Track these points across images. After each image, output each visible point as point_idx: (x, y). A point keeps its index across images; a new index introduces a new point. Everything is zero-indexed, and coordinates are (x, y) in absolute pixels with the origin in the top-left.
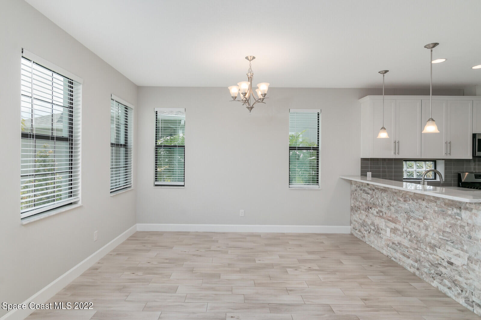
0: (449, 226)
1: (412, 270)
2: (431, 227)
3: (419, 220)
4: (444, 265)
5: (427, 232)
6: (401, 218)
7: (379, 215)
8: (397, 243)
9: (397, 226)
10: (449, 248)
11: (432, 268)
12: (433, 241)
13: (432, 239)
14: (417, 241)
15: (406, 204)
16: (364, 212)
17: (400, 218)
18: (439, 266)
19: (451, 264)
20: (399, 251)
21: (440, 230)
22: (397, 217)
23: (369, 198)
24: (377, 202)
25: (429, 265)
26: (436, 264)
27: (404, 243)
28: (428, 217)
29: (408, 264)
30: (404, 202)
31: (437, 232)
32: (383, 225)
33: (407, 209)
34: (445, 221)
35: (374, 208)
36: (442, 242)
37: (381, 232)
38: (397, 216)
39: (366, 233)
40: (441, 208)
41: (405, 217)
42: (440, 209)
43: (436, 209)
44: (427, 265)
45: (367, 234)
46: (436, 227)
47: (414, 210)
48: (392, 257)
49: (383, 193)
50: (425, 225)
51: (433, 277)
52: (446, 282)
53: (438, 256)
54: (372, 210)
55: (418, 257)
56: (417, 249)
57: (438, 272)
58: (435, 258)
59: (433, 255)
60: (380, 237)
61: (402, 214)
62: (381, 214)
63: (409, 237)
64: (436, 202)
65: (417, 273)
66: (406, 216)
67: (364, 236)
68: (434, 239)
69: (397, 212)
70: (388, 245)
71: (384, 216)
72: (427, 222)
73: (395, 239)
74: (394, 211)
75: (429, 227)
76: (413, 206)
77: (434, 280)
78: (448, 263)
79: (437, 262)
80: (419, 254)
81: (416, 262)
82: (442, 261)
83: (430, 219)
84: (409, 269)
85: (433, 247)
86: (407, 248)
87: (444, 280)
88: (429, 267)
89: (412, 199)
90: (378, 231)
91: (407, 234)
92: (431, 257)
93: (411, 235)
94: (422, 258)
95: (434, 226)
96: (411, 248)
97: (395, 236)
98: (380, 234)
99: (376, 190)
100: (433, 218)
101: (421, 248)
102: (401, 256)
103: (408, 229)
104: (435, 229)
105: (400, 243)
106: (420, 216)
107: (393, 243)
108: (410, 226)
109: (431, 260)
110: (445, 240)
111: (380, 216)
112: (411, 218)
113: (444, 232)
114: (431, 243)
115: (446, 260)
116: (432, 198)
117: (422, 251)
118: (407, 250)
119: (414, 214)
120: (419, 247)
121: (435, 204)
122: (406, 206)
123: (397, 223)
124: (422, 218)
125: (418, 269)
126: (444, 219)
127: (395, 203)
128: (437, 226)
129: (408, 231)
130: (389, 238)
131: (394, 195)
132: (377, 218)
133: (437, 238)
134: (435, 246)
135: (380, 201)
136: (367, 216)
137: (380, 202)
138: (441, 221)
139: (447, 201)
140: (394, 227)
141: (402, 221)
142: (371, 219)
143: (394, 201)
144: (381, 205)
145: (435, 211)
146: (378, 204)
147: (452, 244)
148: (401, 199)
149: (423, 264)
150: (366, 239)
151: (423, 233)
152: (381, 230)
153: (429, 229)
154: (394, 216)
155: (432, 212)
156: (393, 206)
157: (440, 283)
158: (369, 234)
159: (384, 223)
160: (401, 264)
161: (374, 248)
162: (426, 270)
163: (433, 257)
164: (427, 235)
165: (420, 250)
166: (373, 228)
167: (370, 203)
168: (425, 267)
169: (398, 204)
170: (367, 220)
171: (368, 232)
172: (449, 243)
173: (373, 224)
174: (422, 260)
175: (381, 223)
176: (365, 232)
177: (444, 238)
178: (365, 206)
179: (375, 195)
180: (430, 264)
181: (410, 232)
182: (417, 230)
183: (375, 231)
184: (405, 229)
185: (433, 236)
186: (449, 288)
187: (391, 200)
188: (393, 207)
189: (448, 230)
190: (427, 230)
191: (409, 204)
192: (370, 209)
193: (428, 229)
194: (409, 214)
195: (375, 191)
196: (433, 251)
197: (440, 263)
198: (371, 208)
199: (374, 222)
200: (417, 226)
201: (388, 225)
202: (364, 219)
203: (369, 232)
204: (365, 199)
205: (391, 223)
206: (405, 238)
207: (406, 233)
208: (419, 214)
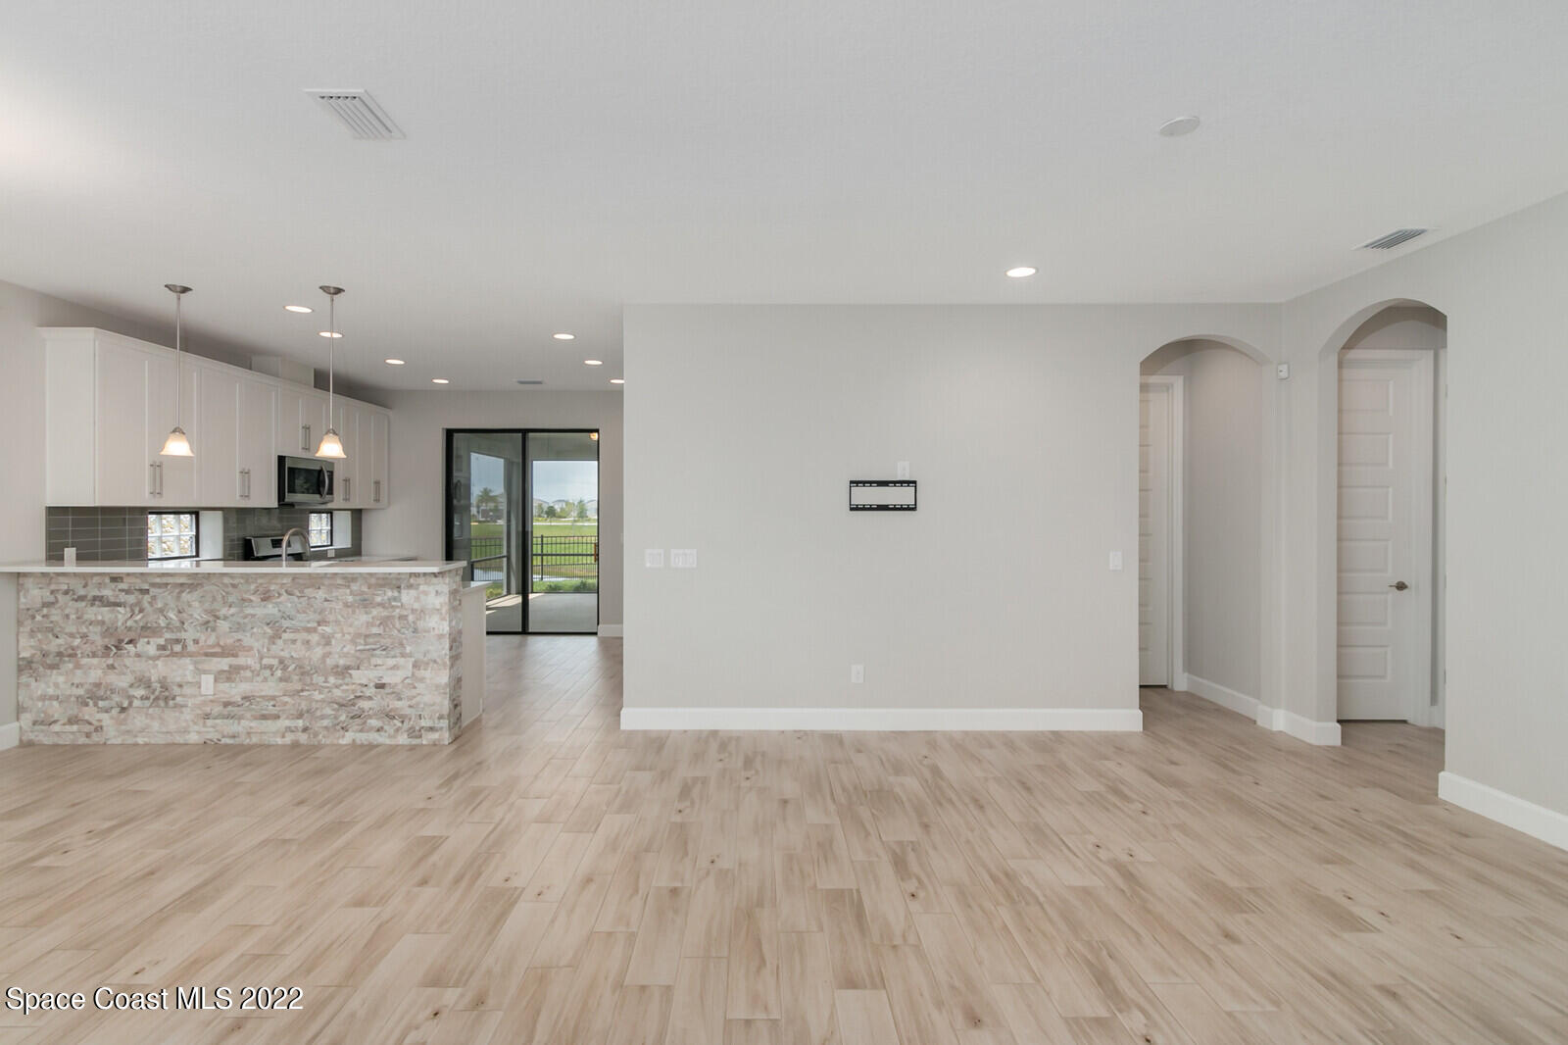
0: (378, 622)
1: (289, 739)
2: (339, 636)
3: (308, 630)
4: (368, 694)
5: (328, 649)
6: (254, 640)
7: (168, 652)
8: (239, 699)
9: (241, 661)
10: (379, 662)
11: (340, 713)
12: (342, 662)
13: (340, 657)
14: (302, 674)
15: (270, 606)
16: (95, 661)
17: (247, 640)
18: (356, 701)
19: (381, 686)
20: (248, 715)
21: (359, 635)
22: (239, 640)
23: (120, 616)
24: (160, 622)
25: (333, 710)
26: (350, 700)
27: (262, 691)
28: (331, 618)
29: (275, 733)
30: (263, 603)
31: (353, 642)
32: (187, 673)
33: (274, 615)
34: (370, 616)
35: (146, 640)
36: (362, 656)
37: (176, 690)
38: (240, 637)
39: (106, 719)
40: (360, 595)
41: (265, 633)
42: (358, 598)
43: (350, 599)
44: (328, 711)
45: (112, 718)
46: (349, 634)
47: (293, 613)
48: (224, 737)
49: (184, 595)
50: (323, 636)
51: (343, 728)
52: (374, 722)
53: (354, 684)
54: (138, 646)
55: (304, 706)
56: (302, 691)
57: (355, 713)
58: (347, 690)
59: (345, 687)
60: (175, 706)
61: (255, 630)
62: (178, 648)
63: (279, 673)
64: (349, 587)
65: (303, 738)
66: (269, 631)
67: (99, 729)
68: (346, 655)
69: (239, 627)
70: (207, 716)
71: (191, 647)
72: (328, 629)
73: (234, 692)
74: (228, 630)
75: (333, 637)
76: (289, 605)
77: (347, 731)
78: (376, 688)
79: (352, 697)
80: (309, 699)
81: (300, 716)
82: (364, 689)
83: (336, 622)
84: (280, 741)
85: (343, 672)
86: (273, 698)
87: (369, 721)
88: (333, 713)
89: (286, 591)
90: (163, 696)
91: (271, 669)
92: (337, 693)
93: (285, 669)
94: (317, 701)
95: (345, 631)
96: (285, 695)
97: (233, 685)
98: (174, 699)
99: (153, 591)
100: (342, 616)
101: (313, 684)
102: (254, 724)
103: (274, 657)
104: (347, 636)
105: (248, 697)
106: (308, 622)
107: (226, 704)
108: (282, 650)
109: (340, 697)
110: (369, 650)
111: (174, 654)
112: (285, 631)
113: (367, 636)
114: (337, 666)
115: (372, 684)
116: (339, 582)
117: (315, 690)
118: (272, 703)
119: (293, 622)
120: (308, 685)
121: (348, 591)
122: (270, 609)
123: (240, 653)
124: (316, 625)
125: (305, 730)
126: (367, 613)
127: (233, 610)
128: (351, 630)
129: (275, 662)
130: (211, 698)
131: (227, 593)
132: (159, 663)
133: (353, 652)
134: (348, 668)
135: (172, 615)
136: (115, 668)
137: (174, 617)
138: (362, 618)
139: (373, 581)
140: (230, 666)
141: (256, 645)
142: (133, 672)
143: (230, 606)
144: (178, 624)
145: (346, 605)
146: (163, 625)
147: (384, 653)
148: (252, 598)
149: (318, 713)
150: (112, 734)
151: (319, 652)
152: (180, 686)
153: (333, 642)
154: (229, 641)
155: (340, 605)
156: (225, 618)
157: (361, 731)
158: (123, 716)
159: (191, 667)
160: (255, 740)
161: (146, 744)
162: (325, 723)
163: (343, 691)
164: (328, 655)
165: (308, 690)
166: (140, 692)
167: (130, 629)
168: (323, 717)
169: (242, 611)
170: (113, 679)
171: (115, 712)
172: (378, 652)
173: (143, 681)
174: (314, 705)
175: (180, 670)
176: (104, 716)
177: (368, 647)
178: (100, 642)
179: (149, 603)
180: (336, 706)
181: (281, 662)
182: (304, 652)
183: (152, 697)
184: (265, 661)
185: (342, 650)
186: (378, 730)
187: (216, 606)
188: (224, 620)
189: (375, 630)
190: (328, 643)
191: (276, 603)
192: (130, 647)
193: (330, 642)
194: (277, 624)
195: (151, 593)
196: (343, 679)
197: (359, 694)
198: (130, 642)
199: (147, 674)
200: (303, 644)
201: (206, 667)
202: (97, 681)
203: (123, 710)
204: (103, 623)
205: (215, 659)
206: (265, 680)
207: (271, 667)
208: (307, 618)
